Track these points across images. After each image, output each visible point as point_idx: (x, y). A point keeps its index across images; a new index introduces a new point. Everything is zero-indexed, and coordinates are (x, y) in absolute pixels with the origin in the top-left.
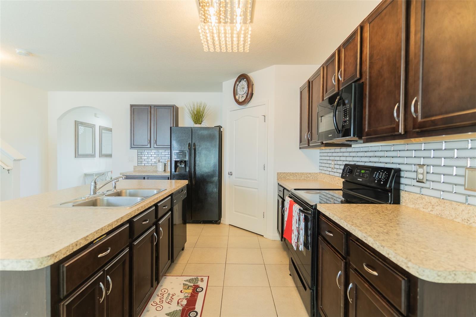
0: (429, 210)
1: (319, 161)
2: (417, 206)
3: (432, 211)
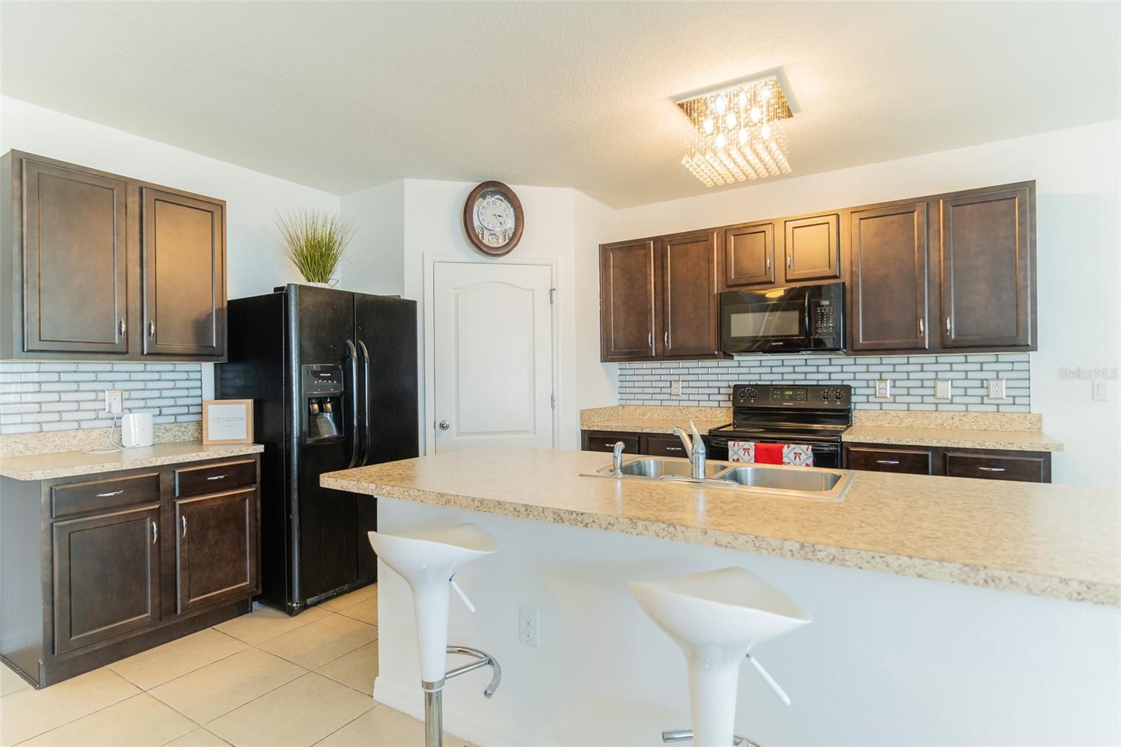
0: (897, 424)
1: (617, 379)
2: (879, 423)
3: (899, 424)
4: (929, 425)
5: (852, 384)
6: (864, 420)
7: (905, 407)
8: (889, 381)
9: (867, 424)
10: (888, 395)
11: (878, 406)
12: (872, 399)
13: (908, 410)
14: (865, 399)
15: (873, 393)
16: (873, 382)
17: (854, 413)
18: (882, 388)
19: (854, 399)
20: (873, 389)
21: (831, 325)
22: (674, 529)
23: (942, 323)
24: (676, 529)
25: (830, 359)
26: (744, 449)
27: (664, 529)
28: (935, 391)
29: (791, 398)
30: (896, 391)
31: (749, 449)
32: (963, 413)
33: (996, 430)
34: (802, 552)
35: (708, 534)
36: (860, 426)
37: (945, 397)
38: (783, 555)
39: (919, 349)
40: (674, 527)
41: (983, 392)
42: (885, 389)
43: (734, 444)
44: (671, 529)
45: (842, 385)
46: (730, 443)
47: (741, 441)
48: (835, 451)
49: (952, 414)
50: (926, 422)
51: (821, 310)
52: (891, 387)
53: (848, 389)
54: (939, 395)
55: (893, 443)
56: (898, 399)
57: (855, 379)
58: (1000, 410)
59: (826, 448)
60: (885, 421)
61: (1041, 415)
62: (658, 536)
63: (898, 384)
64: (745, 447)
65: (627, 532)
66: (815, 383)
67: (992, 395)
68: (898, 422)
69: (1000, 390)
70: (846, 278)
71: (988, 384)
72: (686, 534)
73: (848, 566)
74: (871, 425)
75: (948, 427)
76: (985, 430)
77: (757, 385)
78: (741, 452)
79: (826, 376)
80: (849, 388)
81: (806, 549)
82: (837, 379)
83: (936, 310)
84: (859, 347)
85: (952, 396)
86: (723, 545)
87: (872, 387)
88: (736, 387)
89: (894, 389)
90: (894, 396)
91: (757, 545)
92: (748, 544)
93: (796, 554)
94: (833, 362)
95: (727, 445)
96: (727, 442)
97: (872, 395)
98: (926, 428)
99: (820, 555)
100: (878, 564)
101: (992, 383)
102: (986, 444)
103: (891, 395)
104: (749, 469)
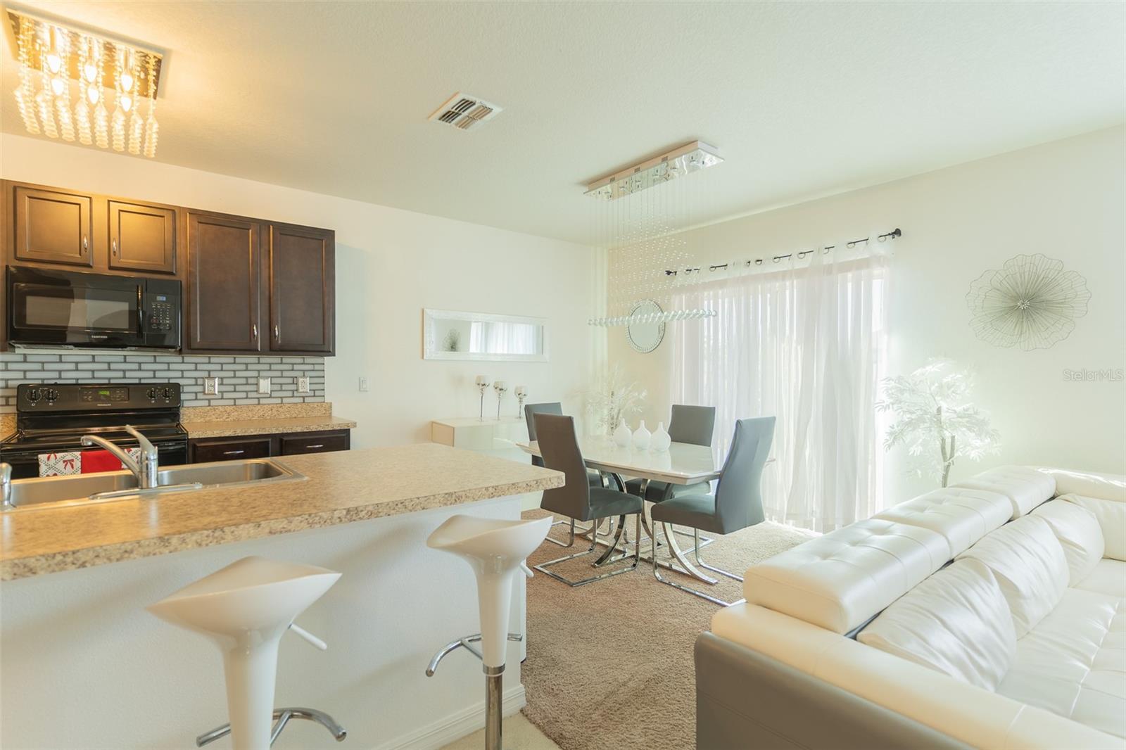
0: (224, 418)
2: (208, 419)
3: (227, 418)
4: (253, 417)
5: (181, 382)
6: (192, 417)
7: (232, 402)
8: (217, 379)
9: (195, 420)
10: (216, 392)
11: (206, 403)
12: (200, 396)
13: (235, 405)
14: (193, 396)
15: (201, 390)
16: (202, 380)
17: (182, 411)
18: (211, 386)
19: (183, 397)
20: (202, 387)
21: (168, 322)
22: (221, 532)
23: (271, 330)
24: (224, 532)
25: (155, 356)
26: (64, 462)
27: (207, 536)
28: (258, 388)
29: (108, 399)
30: (224, 388)
31: (73, 460)
32: (280, 405)
33: (303, 417)
34: (348, 517)
35: (262, 526)
36: (188, 423)
37: (266, 392)
38: (333, 524)
39: (251, 351)
40: (222, 530)
41: (293, 387)
42: (214, 386)
43: (49, 458)
44: (218, 533)
45: (169, 383)
46: (42, 457)
47: (58, 452)
48: (183, 448)
49: (271, 406)
50: (250, 414)
51: (156, 305)
52: (219, 385)
53: (176, 388)
54: (261, 391)
55: (240, 435)
56: (226, 395)
57: (182, 377)
58: (306, 401)
59: (172, 447)
60: (214, 417)
61: (331, 403)
62: (200, 545)
63: (226, 381)
64: (65, 459)
65: (154, 554)
66: (137, 381)
67: (301, 390)
68: (226, 416)
69: (305, 385)
70: (182, 277)
71: (297, 381)
72: (236, 533)
73: (381, 516)
74: (199, 421)
75: (268, 418)
76: (295, 418)
77: (56, 384)
78: (61, 465)
79: (151, 374)
80: (178, 385)
81: (352, 513)
82: (163, 377)
83: (266, 319)
84: (197, 347)
85: (271, 391)
86: (277, 532)
87: (200, 385)
88: (21, 389)
89: (222, 386)
90: (222, 392)
91: (311, 521)
92: (302, 524)
93: (343, 519)
94: (158, 359)
95: (37, 459)
96: (37, 455)
97: (200, 392)
98: (250, 420)
99: (362, 515)
100: (399, 508)
101: (301, 380)
102: (311, 427)
103: (219, 392)
104: (166, 472)
